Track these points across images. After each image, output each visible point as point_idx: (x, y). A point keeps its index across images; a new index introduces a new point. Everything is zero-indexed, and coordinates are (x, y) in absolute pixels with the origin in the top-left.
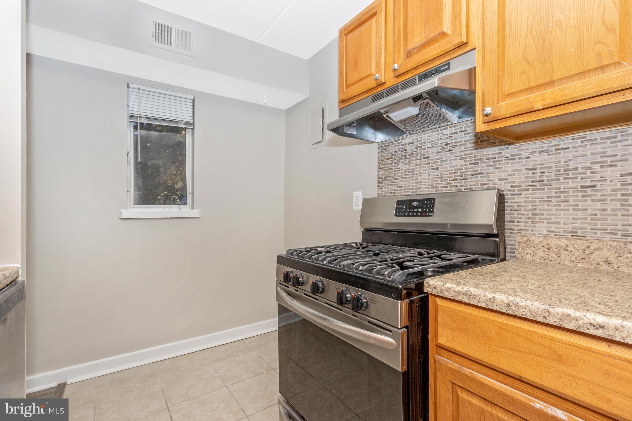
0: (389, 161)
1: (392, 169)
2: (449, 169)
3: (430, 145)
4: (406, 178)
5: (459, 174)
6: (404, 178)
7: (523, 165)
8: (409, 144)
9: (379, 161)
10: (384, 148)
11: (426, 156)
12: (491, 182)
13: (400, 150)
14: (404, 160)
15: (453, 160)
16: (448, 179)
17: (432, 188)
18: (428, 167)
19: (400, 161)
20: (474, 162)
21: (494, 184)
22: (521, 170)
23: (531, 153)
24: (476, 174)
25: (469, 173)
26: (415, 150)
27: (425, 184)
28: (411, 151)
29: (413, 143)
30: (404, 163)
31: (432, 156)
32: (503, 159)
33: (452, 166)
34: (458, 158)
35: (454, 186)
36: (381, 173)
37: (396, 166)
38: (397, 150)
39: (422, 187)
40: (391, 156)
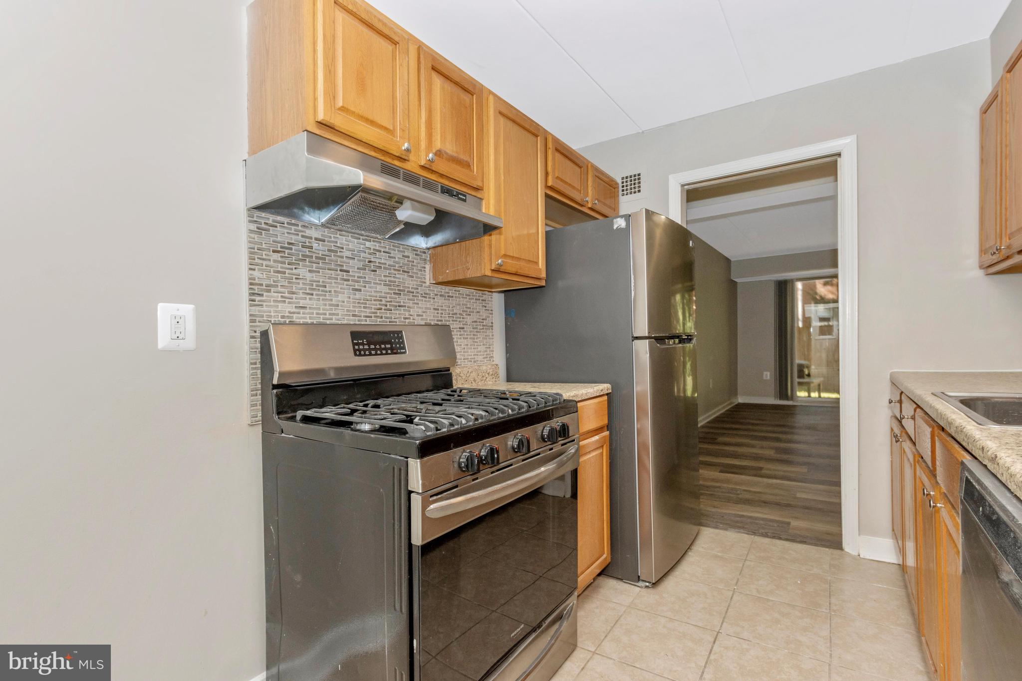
0: (276, 256)
1: (285, 273)
2: (373, 294)
3: (349, 254)
4: (312, 294)
5: (383, 302)
6: (308, 294)
7: (432, 304)
8: (316, 239)
9: (251, 248)
10: (263, 226)
11: (344, 268)
12: (411, 317)
13: (300, 244)
14: (307, 263)
15: (378, 283)
16: (373, 307)
17: (354, 315)
18: (347, 285)
19: (301, 263)
20: (397, 292)
21: (414, 319)
22: (430, 309)
23: (436, 295)
24: (399, 306)
25: (393, 303)
26: (327, 253)
27: (344, 310)
28: (321, 253)
29: (324, 241)
30: (308, 269)
31: (352, 271)
32: (419, 295)
33: (377, 291)
34: (382, 282)
35: (379, 316)
36: (256, 274)
37: (292, 269)
38: (293, 242)
39: (340, 313)
40: (281, 247)
